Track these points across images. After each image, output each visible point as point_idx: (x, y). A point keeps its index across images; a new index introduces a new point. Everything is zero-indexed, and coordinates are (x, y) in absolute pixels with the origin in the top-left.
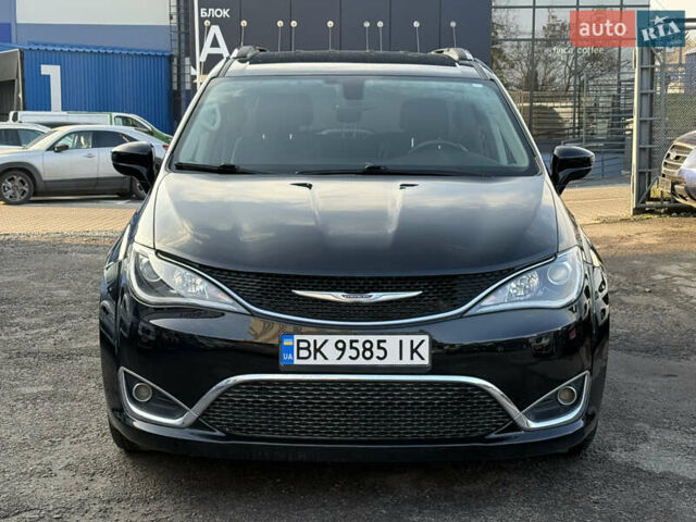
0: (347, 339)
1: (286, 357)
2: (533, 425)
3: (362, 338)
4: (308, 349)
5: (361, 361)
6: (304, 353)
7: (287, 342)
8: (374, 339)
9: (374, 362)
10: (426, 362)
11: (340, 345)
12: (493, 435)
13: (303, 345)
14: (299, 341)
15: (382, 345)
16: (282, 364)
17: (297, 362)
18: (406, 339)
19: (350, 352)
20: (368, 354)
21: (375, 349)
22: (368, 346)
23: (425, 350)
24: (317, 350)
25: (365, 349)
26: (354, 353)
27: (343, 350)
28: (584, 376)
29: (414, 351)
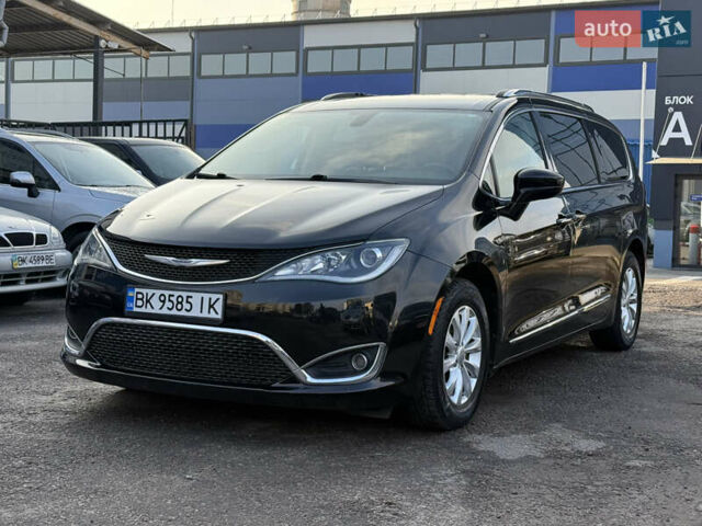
0: (167, 293)
1: (129, 305)
3: (177, 294)
4: (142, 299)
5: (174, 312)
6: (140, 303)
7: (130, 294)
8: (184, 294)
9: (183, 313)
10: (219, 316)
11: (162, 298)
12: (277, 385)
13: (140, 296)
14: (138, 293)
15: (190, 300)
16: (127, 310)
17: (136, 309)
18: (206, 296)
19: (168, 304)
20: (179, 307)
21: (184, 303)
22: (180, 300)
23: (219, 307)
24: (148, 301)
25: (178, 303)
26: (170, 305)
27: (164, 302)
28: (378, 346)
29: (211, 306)
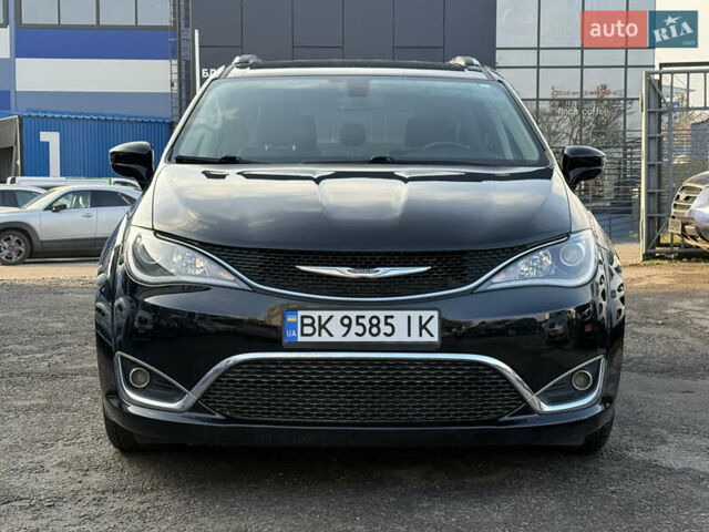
0: (353, 314)
1: (289, 334)
2: (547, 408)
3: (369, 314)
4: (312, 325)
5: (367, 338)
6: (308, 330)
7: (290, 319)
8: (381, 314)
9: (381, 338)
10: (436, 339)
11: (346, 321)
12: (506, 418)
13: (307, 321)
14: (303, 317)
15: (389, 321)
17: (301, 339)
18: (415, 315)
19: (355, 329)
20: (375, 330)
21: (382, 325)
22: (375, 321)
23: (434, 326)
24: (322, 327)
25: (372, 326)
26: (360, 330)
27: (349, 326)
28: (600, 360)
29: (422, 327)
